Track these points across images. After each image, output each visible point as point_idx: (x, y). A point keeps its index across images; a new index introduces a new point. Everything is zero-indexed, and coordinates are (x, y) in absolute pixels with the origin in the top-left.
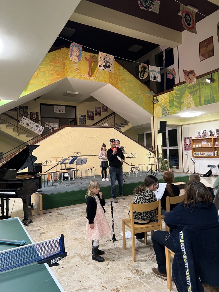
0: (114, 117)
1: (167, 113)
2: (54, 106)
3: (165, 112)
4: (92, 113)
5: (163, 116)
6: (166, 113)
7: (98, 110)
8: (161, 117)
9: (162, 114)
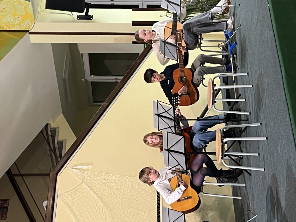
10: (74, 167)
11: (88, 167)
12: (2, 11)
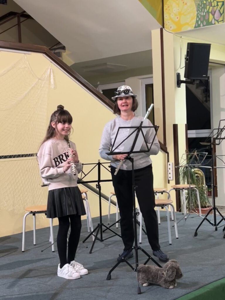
0: (19, 24)
1: (213, 15)
3: (208, 12)
5: (199, 26)
6: (211, 16)
8: (189, 29)
9: (195, 21)
10: (51, 70)
11: (52, 84)
12: (183, 3)
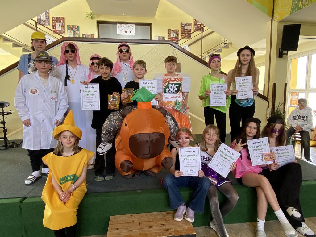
2: (118, 25)
4: (176, 34)
6: (300, 3)
7: (186, 28)
8: (287, 16)
